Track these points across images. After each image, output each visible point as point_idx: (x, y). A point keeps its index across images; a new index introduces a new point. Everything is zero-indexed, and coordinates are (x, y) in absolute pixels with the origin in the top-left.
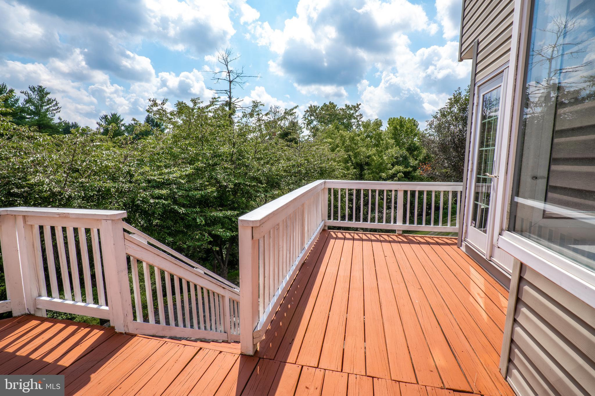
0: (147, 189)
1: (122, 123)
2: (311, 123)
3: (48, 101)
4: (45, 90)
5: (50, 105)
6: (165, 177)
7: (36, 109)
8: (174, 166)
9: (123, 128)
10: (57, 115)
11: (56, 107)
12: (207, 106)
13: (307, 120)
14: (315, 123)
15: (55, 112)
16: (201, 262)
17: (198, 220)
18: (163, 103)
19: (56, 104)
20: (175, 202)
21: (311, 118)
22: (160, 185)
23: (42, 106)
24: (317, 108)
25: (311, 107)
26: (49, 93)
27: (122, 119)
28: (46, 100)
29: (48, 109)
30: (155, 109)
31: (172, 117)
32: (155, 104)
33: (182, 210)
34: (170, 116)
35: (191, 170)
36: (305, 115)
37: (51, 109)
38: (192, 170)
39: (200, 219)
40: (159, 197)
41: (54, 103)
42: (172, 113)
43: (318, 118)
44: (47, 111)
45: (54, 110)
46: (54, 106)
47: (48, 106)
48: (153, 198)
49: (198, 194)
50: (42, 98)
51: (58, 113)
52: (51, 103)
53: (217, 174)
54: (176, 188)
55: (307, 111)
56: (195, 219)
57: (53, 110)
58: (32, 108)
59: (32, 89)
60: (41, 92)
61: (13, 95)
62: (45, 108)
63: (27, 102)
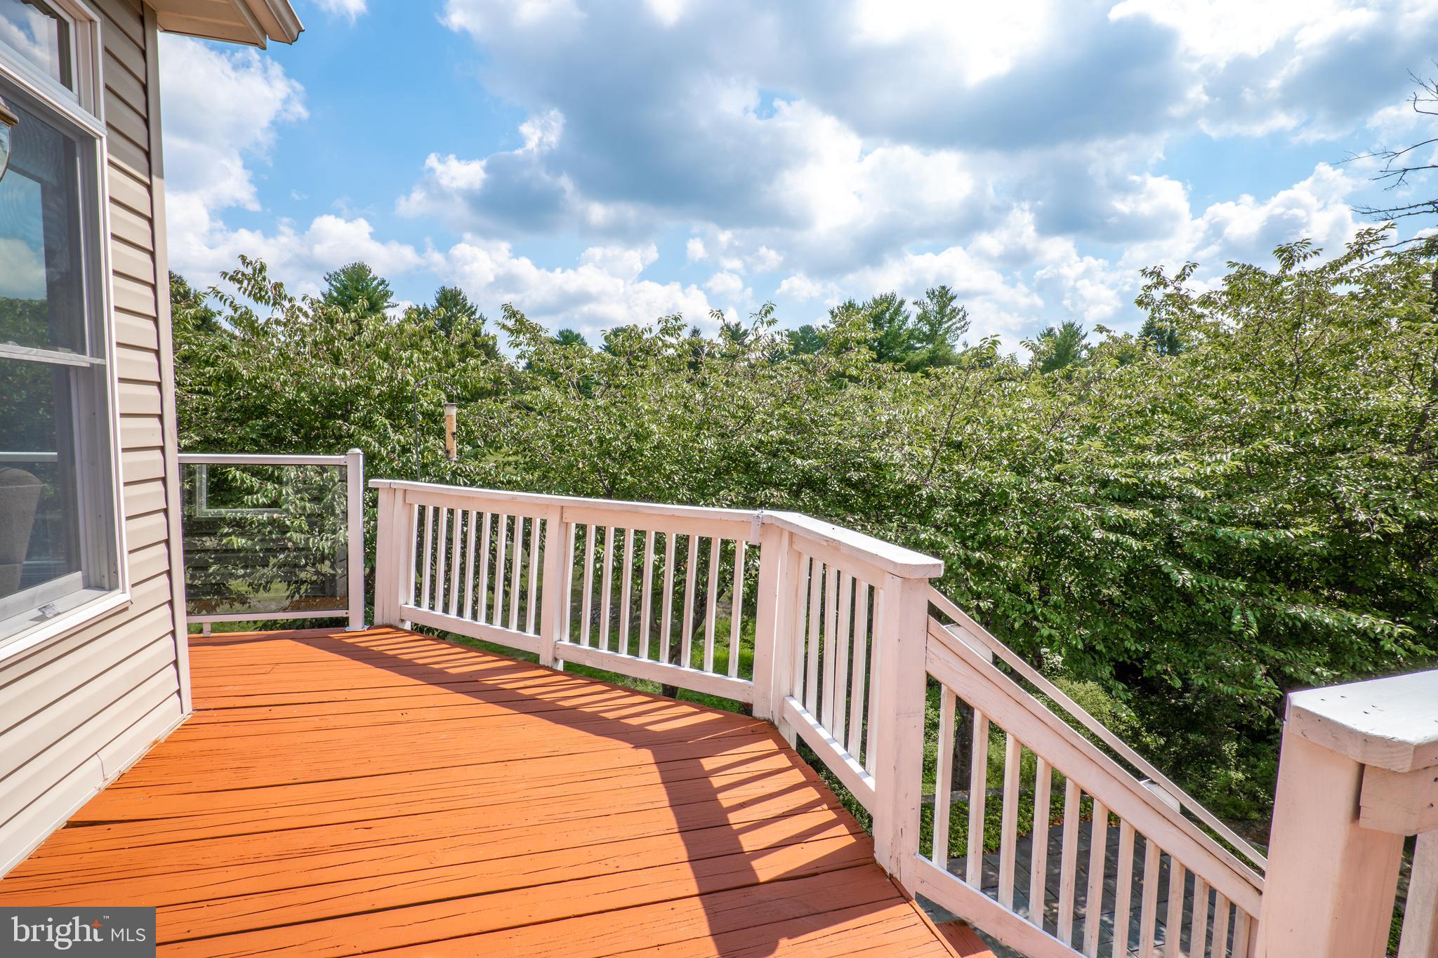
0: (1093, 502)
1: (1084, 342)
3: (951, 313)
4: (950, 293)
5: (954, 320)
6: (1146, 477)
7: (931, 330)
8: (1185, 446)
9: (1084, 354)
10: (963, 337)
11: (962, 323)
12: (1335, 261)
15: (959, 332)
16: (1245, 738)
17: (1237, 618)
18: (1182, 277)
19: (964, 317)
20: (1172, 548)
22: (1131, 496)
23: (940, 323)
26: (955, 298)
27: (1083, 333)
28: (948, 312)
29: (949, 327)
30: (1158, 294)
31: (1206, 312)
32: (1162, 282)
33: (1184, 577)
34: (1199, 310)
35: (1233, 460)
37: (954, 327)
38: (1237, 463)
39: (1245, 617)
40: (1122, 527)
41: (961, 314)
42: (1206, 301)
44: (947, 332)
45: (959, 328)
46: (960, 320)
47: (950, 323)
48: (1103, 528)
49: (1246, 537)
50: (943, 306)
51: (965, 334)
52: (954, 317)
53: (1336, 482)
54: (1177, 510)
56: (1227, 613)
57: (957, 328)
58: (926, 329)
59: (931, 294)
60: (943, 296)
61: (903, 309)
62: (946, 326)
63: (920, 319)
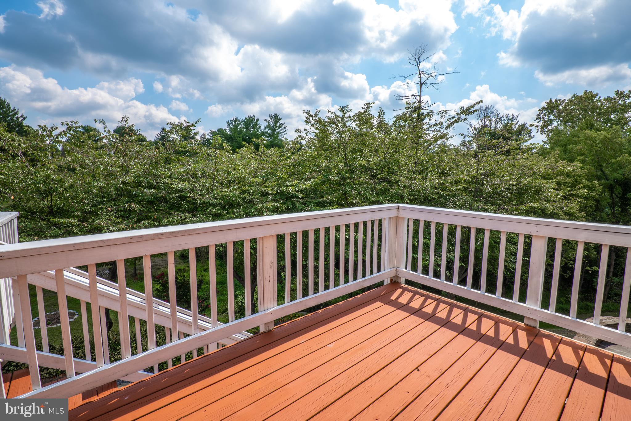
2: (549, 125)
3: (279, 126)
4: (279, 117)
5: (281, 129)
11: (284, 130)
13: (542, 122)
14: (555, 123)
15: (283, 134)
19: (285, 127)
21: (549, 117)
23: (275, 130)
24: (561, 102)
25: (550, 103)
26: (281, 119)
28: (278, 125)
29: (279, 132)
36: (539, 115)
37: (281, 132)
41: (284, 126)
43: (560, 117)
44: (279, 134)
45: (283, 132)
46: (283, 129)
47: (279, 130)
50: (276, 122)
51: (286, 135)
52: (281, 127)
55: (544, 108)
58: (269, 131)
59: (271, 117)
60: (276, 118)
61: (259, 123)
62: (278, 131)
63: (266, 127)
